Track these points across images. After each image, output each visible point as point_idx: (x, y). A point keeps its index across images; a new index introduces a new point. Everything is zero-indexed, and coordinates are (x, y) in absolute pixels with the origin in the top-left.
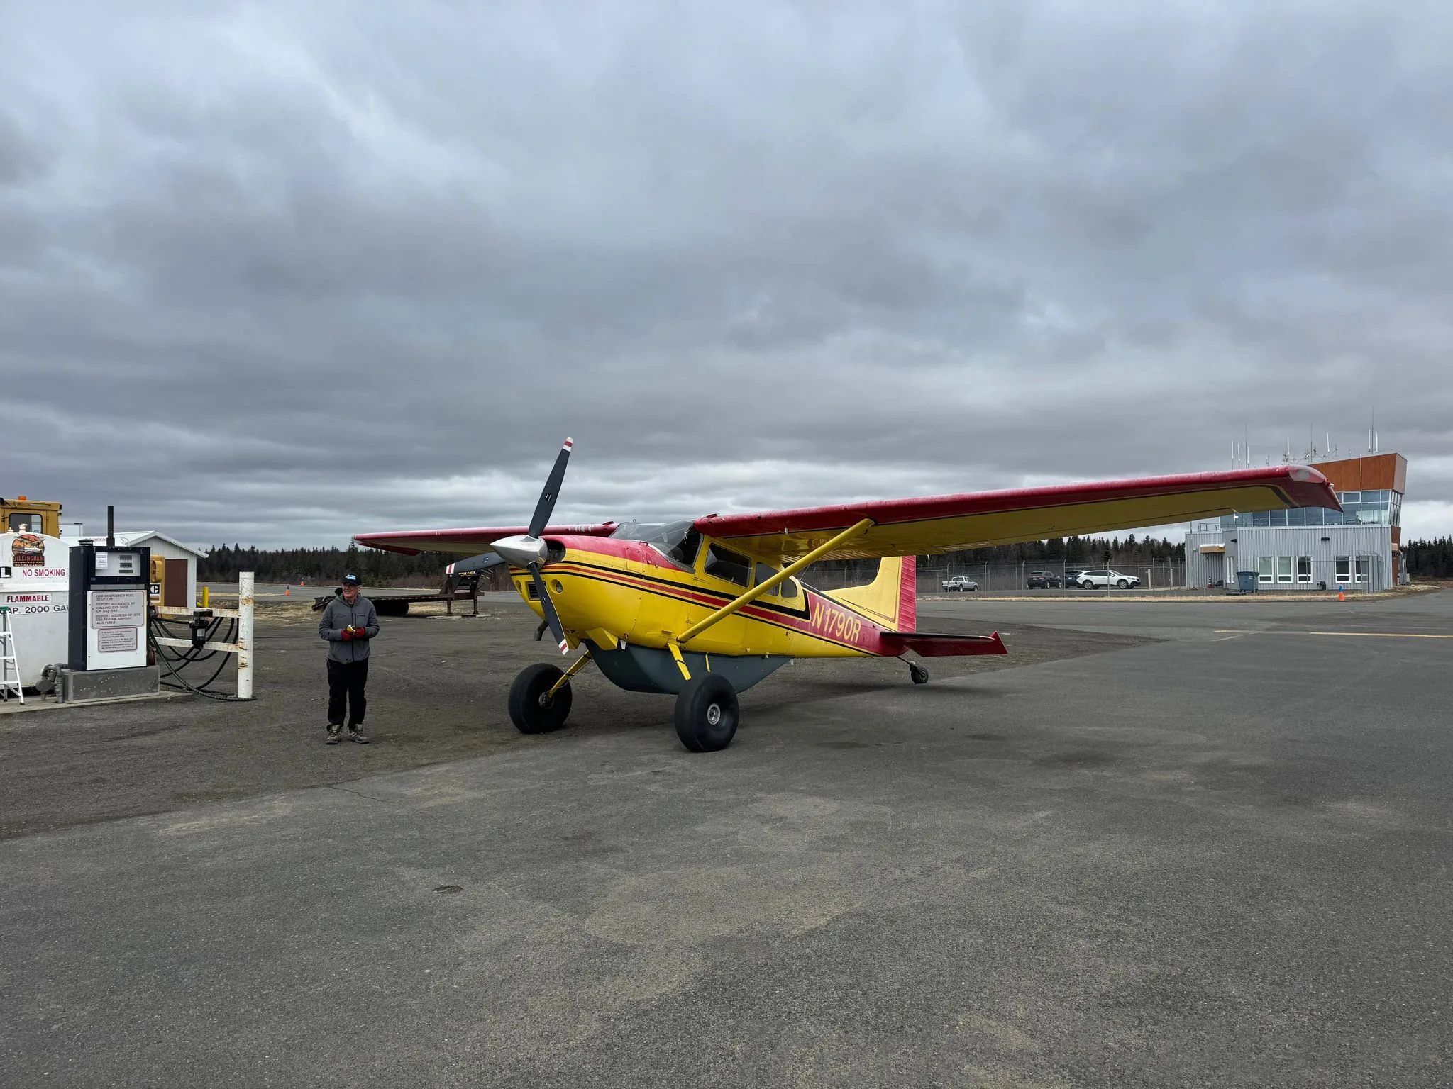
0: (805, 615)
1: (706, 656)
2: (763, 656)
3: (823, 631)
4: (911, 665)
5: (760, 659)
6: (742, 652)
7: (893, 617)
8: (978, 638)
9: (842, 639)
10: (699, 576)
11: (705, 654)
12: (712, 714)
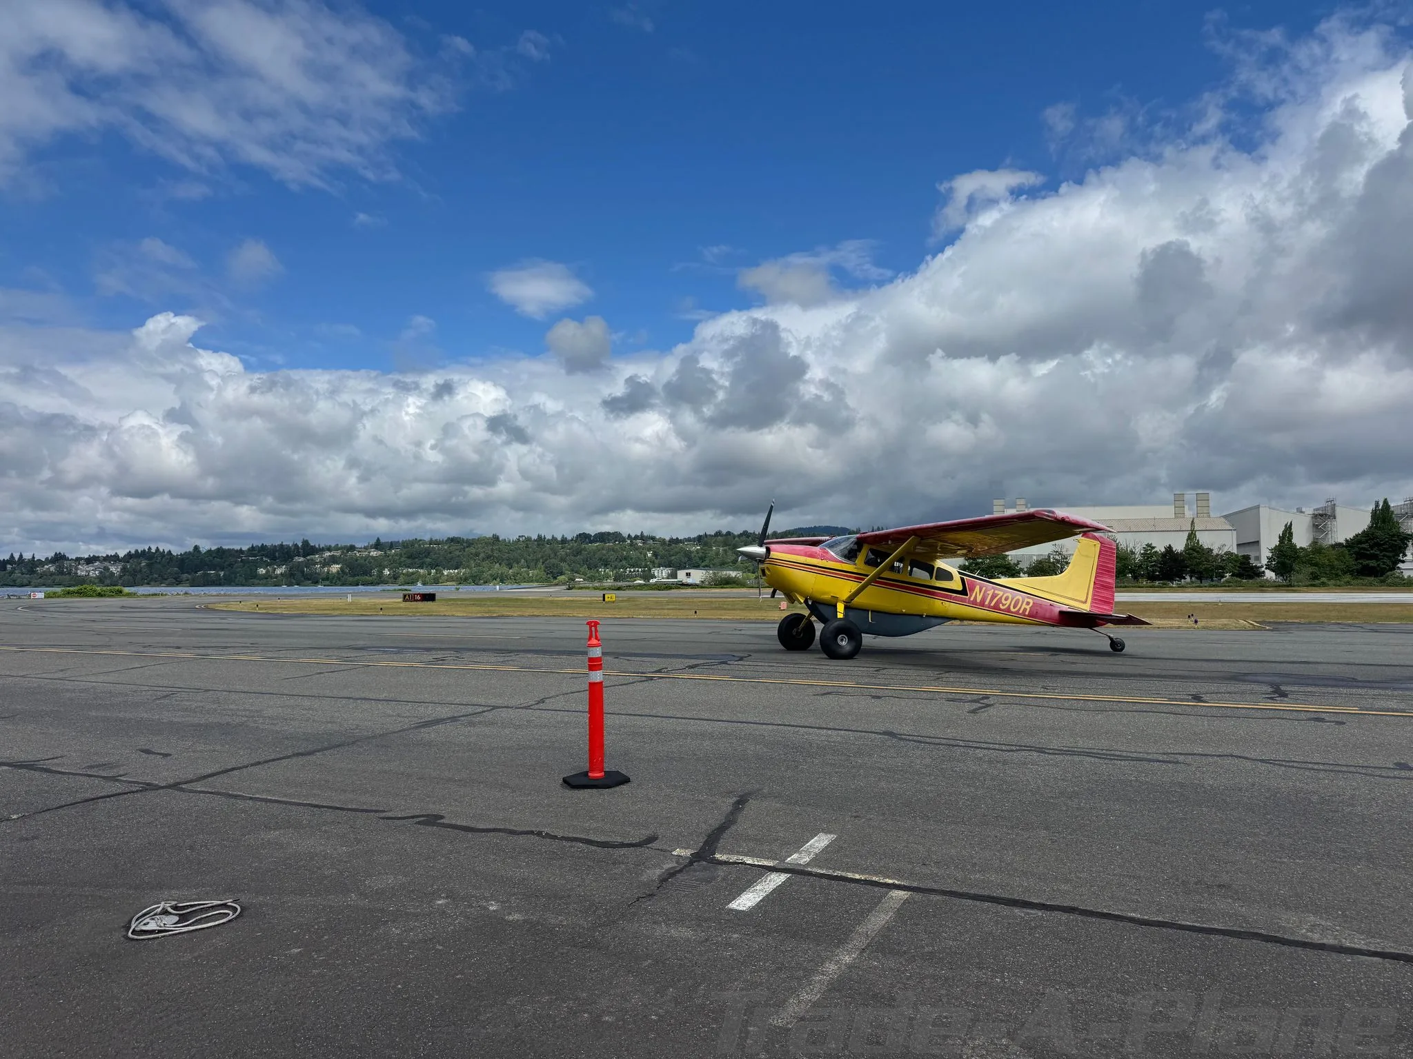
0: (964, 592)
1: (870, 613)
2: (921, 616)
3: (984, 604)
4: (1109, 637)
5: (918, 617)
6: (898, 612)
7: (1084, 600)
8: (1111, 616)
9: (1008, 610)
10: (858, 565)
11: (868, 611)
12: (842, 640)
